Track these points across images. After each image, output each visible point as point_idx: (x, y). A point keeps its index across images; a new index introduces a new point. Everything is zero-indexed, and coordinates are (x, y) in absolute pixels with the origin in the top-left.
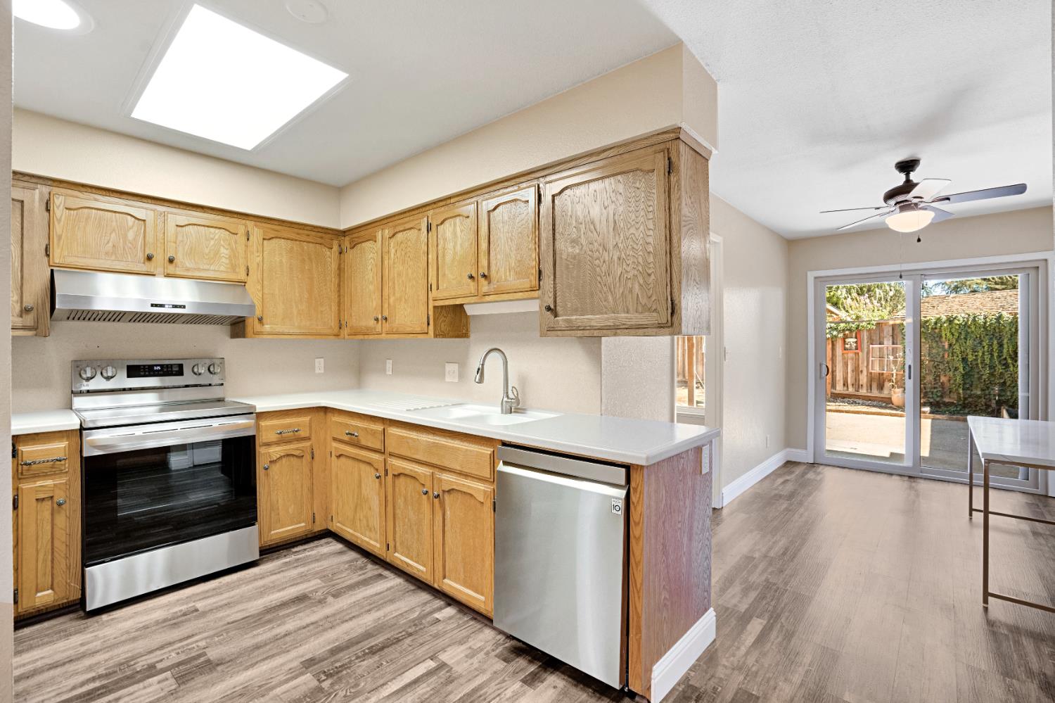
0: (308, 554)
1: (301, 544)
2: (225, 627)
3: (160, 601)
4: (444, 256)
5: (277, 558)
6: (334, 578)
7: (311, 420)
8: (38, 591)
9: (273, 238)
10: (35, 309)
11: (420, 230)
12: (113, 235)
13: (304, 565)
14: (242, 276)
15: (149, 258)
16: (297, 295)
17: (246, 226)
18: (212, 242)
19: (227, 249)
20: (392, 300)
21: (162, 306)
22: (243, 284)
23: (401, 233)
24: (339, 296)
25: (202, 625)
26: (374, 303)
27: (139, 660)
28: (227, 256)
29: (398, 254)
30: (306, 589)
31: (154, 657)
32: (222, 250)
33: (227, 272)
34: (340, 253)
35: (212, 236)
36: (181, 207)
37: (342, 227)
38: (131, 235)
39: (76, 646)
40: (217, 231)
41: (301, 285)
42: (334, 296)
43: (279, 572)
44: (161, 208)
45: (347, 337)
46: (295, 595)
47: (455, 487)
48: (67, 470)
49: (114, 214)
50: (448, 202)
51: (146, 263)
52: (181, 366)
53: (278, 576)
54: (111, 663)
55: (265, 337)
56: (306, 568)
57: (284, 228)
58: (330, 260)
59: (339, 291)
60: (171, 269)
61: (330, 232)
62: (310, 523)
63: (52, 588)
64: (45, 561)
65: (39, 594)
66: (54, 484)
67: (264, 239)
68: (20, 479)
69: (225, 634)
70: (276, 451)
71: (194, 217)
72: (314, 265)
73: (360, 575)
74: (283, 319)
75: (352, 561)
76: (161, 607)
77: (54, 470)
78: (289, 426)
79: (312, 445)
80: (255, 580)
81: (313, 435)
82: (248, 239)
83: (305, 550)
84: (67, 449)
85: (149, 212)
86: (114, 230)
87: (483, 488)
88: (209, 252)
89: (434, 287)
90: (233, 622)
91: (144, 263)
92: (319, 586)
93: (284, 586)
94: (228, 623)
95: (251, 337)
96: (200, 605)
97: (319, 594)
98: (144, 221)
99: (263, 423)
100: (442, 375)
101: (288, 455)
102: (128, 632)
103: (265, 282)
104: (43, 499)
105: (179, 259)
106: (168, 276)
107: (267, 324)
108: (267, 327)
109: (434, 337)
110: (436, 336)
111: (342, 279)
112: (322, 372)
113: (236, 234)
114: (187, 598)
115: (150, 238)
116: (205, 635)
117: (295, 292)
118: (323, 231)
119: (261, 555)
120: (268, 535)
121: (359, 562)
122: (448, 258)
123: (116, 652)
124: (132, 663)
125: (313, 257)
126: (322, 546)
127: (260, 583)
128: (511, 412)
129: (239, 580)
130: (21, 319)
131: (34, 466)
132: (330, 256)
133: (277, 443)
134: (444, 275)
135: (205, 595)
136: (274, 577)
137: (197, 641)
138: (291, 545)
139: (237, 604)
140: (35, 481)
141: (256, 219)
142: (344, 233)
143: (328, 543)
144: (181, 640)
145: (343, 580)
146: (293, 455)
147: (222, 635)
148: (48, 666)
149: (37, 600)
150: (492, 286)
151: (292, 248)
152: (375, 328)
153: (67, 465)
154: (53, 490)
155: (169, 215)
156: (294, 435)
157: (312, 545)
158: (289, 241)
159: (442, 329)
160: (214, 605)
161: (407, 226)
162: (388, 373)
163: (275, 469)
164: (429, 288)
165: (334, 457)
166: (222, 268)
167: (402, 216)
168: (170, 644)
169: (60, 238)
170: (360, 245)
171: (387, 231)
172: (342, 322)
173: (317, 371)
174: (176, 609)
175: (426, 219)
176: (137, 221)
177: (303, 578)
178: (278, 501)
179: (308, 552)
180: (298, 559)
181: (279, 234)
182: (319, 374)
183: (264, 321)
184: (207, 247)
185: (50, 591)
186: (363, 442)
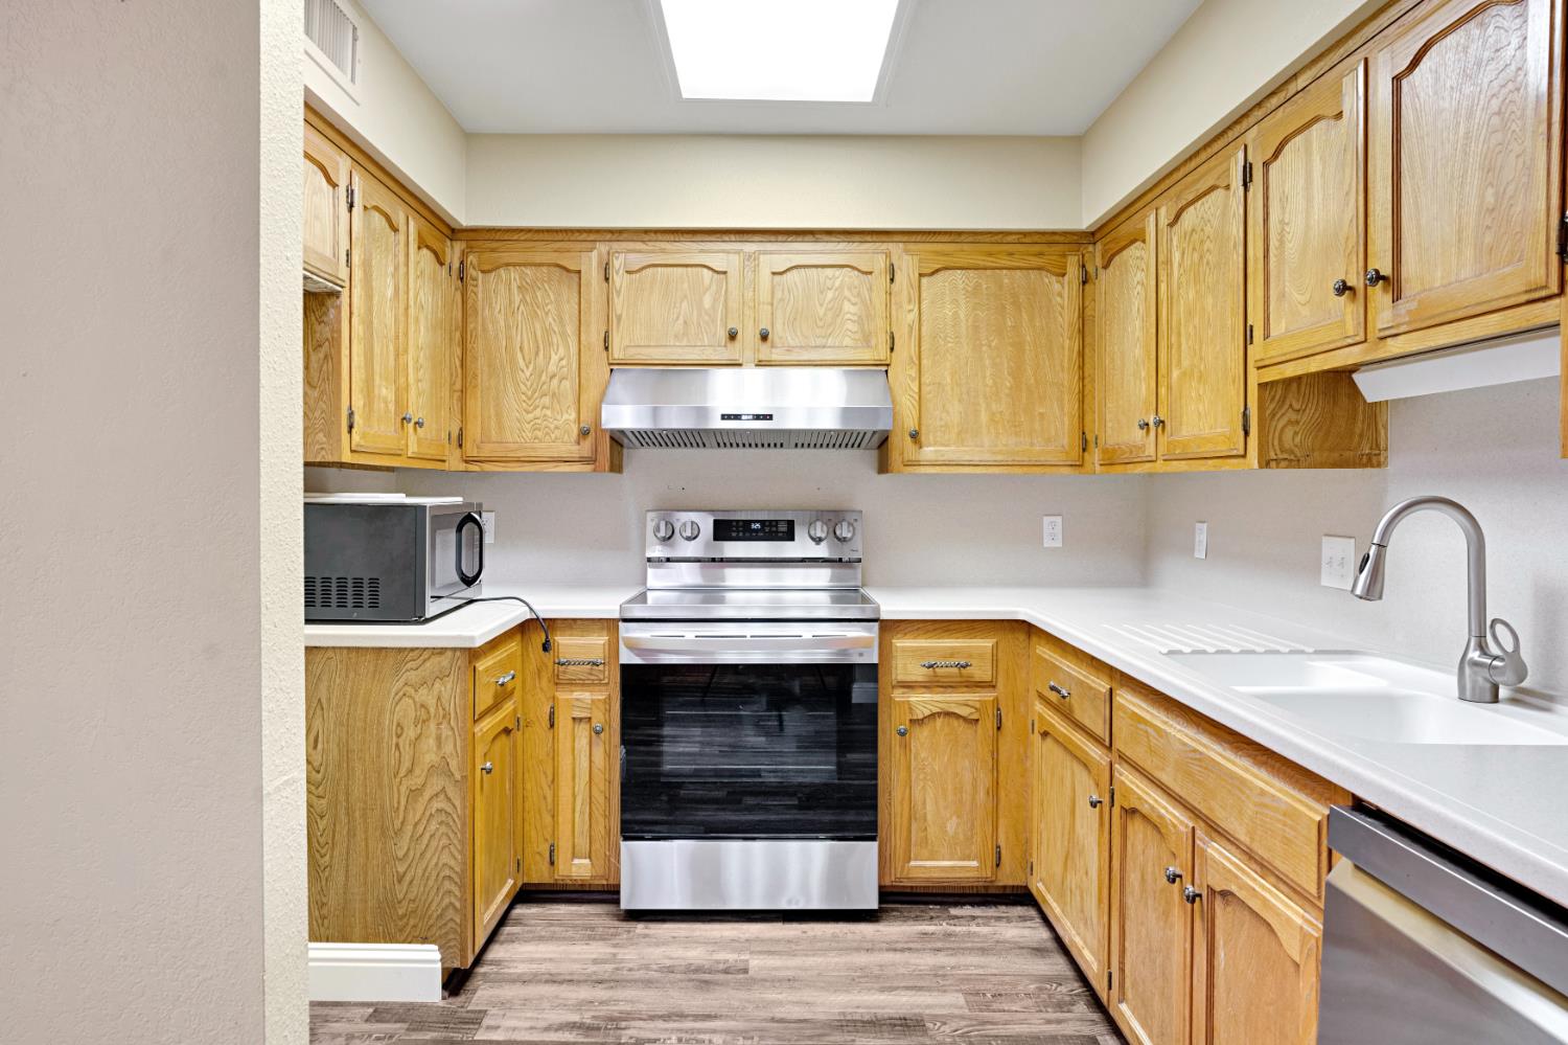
0: (974, 928)
1: (972, 904)
2: (764, 1024)
3: (712, 930)
4: (1281, 242)
5: (916, 919)
6: (995, 1006)
7: (996, 646)
8: (574, 856)
9: (937, 271)
10: (592, 431)
11: (1228, 187)
12: (685, 304)
13: (954, 951)
14: (882, 353)
15: (732, 336)
16: (990, 382)
17: (888, 255)
18: (830, 295)
19: (854, 304)
20: (1175, 374)
21: (737, 417)
22: (884, 368)
23: (1192, 207)
24: (1082, 378)
25: (737, 1004)
26: (1142, 389)
27: (633, 1023)
28: (856, 318)
29: (1187, 262)
30: (928, 1007)
31: (651, 1030)
32: (847, 306)
33: (855, 348)
34: (1084, 283)
35: (829, 283)
36: (780, 238)
37: (1086, 221)
38: (707, 302)
39: (588, 959)
40: (837, 272)
41: (998, 360)
42: (1068, 378)
43: (902, 950)
44: (750, 247)
45: (1098, 468)
46: (902, 1012)
47: (1234, 888)
48: (606, 681)
49: (685, 269)
50: (1292, 88)
51: (729, 345)
52: (791, 524)
53: (898, 957)
54: (604, 1011)
55: (923, 470)
56: (952, 961)
57: (959, 246)
58: (1059, 299)
59: (1082, 367)
60: (765, 352)
61: (1061, 239)
62: (989, 864)
63: (590, 858)
64: (582, 813)
65: (576, 861)
66: (593, 701)
67: (921, 275)
68: (557, 684)
69: (756, 1039)
70: (924, 702)
71: (798, 252)
72: (1025, 316)
73: (1049, 1022)
74: (959, 433)
75: (1049, 980)
76: (706, 942)
77: (593, 678)
78: (952, 653)
79: (996, 700)
80: (858, 950)
81: (1000, 679)
82: (892, 280)
83: (974, 918)
84: (607, 647)
85: (731, 256)
86: (686, 297)
87: (1299, 921)
88: (825, 314)
89: (1258, 334)
90: (781, 1021)
91: (725, 346)
92: (956, 1012)
93: (896, 984)
94: (773, 1020)
95: (899, 472)
96: (756, 962)
97: (947, 1029)
98: (725, 273)
99: (900, 643)
100: (1310, 567)
101: (948, 714)
102: (647, 967)
103: (924, 362)
104: (581, 719)
105: (778, 332)
106: (760, 364)
107: (930, 445)
108: (929, 452)
109: (1261, 467)
110: (1265, 463)
111: (1088, 340)
112: (1058, 544)
113: (871, 273)
114: (747, 940)
115: (733, 305)
116: (732, 1024)
117: (985, 377)
118: (1044, 239)
119: (881, 901)
120: (903, 867)
121: (1063, 989)
122: (1292, 247)
123: (619, 993)
124: (623, 1024)
125: (1022, 298)
126: (1009, 920)
127: (862, 959)
128: (1495, 699)
129: (834, 937)
130: (577, 447)
131: (571, 668)
132: (1062, 292)
133: (927, 686)
134: (1282, 296)
135: (769, 948)
136: (889, 957)
137: (714, 1031)
138: (951, 900)
139: (807, 985)
140: (572, 691)
141: (905, 238)
142: (1092, 236)
143: (1023, 919)
144: (697, 1017)
145: (1006, 1016)
146: (958, 716)
147: (753, 1038)
148: (547, 977)
149: (574, 869)
150: (1404, 306)
151: (977, 287)
152: (1142, 448)
153: (607, 673)
154: (591, 709)
155: (761, 256)
156: (961, 676)
157: (991, 911)
158: (971, 273)
159: (1287, 446)
160: (774, 973)
161: (1203, 186)
162: (1197, 555)
163: (922, 735)
164: (1248, 336)
165: (1037, 737)
166: (847, 341)
167: (1193, 164)
168: (682, 1016)
169: (619, 318)
170: (1117, 257)
171: (1163, 211)
172: (1088, 437)
173: (1047, 543)
174: (722, 956)
175: (1241, 155)
176: (716, 275)
177: (937, 980)
178: (924, 803)
179: (978, 925)
180: (950, 935)
181: (948, 261)
182: (1054, 550)
183: (923, 438)
184: (821, 305)
185: (587, 861)
186: (1078, 715)
